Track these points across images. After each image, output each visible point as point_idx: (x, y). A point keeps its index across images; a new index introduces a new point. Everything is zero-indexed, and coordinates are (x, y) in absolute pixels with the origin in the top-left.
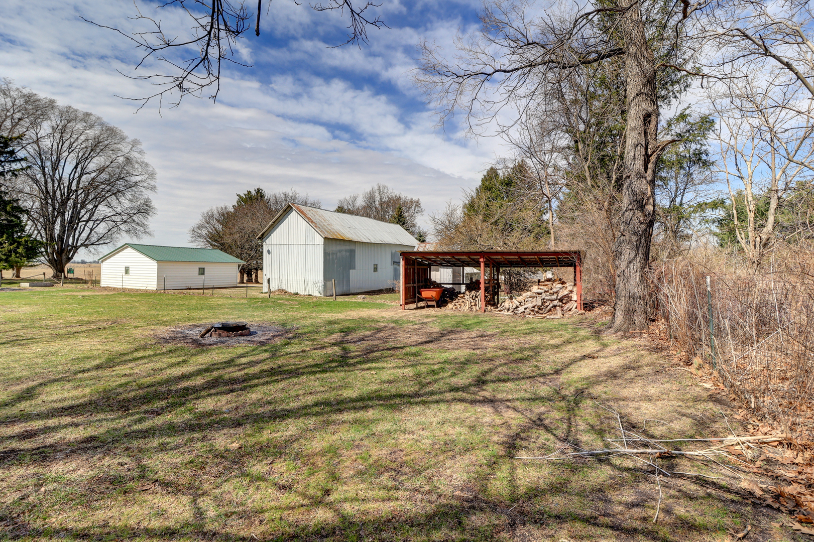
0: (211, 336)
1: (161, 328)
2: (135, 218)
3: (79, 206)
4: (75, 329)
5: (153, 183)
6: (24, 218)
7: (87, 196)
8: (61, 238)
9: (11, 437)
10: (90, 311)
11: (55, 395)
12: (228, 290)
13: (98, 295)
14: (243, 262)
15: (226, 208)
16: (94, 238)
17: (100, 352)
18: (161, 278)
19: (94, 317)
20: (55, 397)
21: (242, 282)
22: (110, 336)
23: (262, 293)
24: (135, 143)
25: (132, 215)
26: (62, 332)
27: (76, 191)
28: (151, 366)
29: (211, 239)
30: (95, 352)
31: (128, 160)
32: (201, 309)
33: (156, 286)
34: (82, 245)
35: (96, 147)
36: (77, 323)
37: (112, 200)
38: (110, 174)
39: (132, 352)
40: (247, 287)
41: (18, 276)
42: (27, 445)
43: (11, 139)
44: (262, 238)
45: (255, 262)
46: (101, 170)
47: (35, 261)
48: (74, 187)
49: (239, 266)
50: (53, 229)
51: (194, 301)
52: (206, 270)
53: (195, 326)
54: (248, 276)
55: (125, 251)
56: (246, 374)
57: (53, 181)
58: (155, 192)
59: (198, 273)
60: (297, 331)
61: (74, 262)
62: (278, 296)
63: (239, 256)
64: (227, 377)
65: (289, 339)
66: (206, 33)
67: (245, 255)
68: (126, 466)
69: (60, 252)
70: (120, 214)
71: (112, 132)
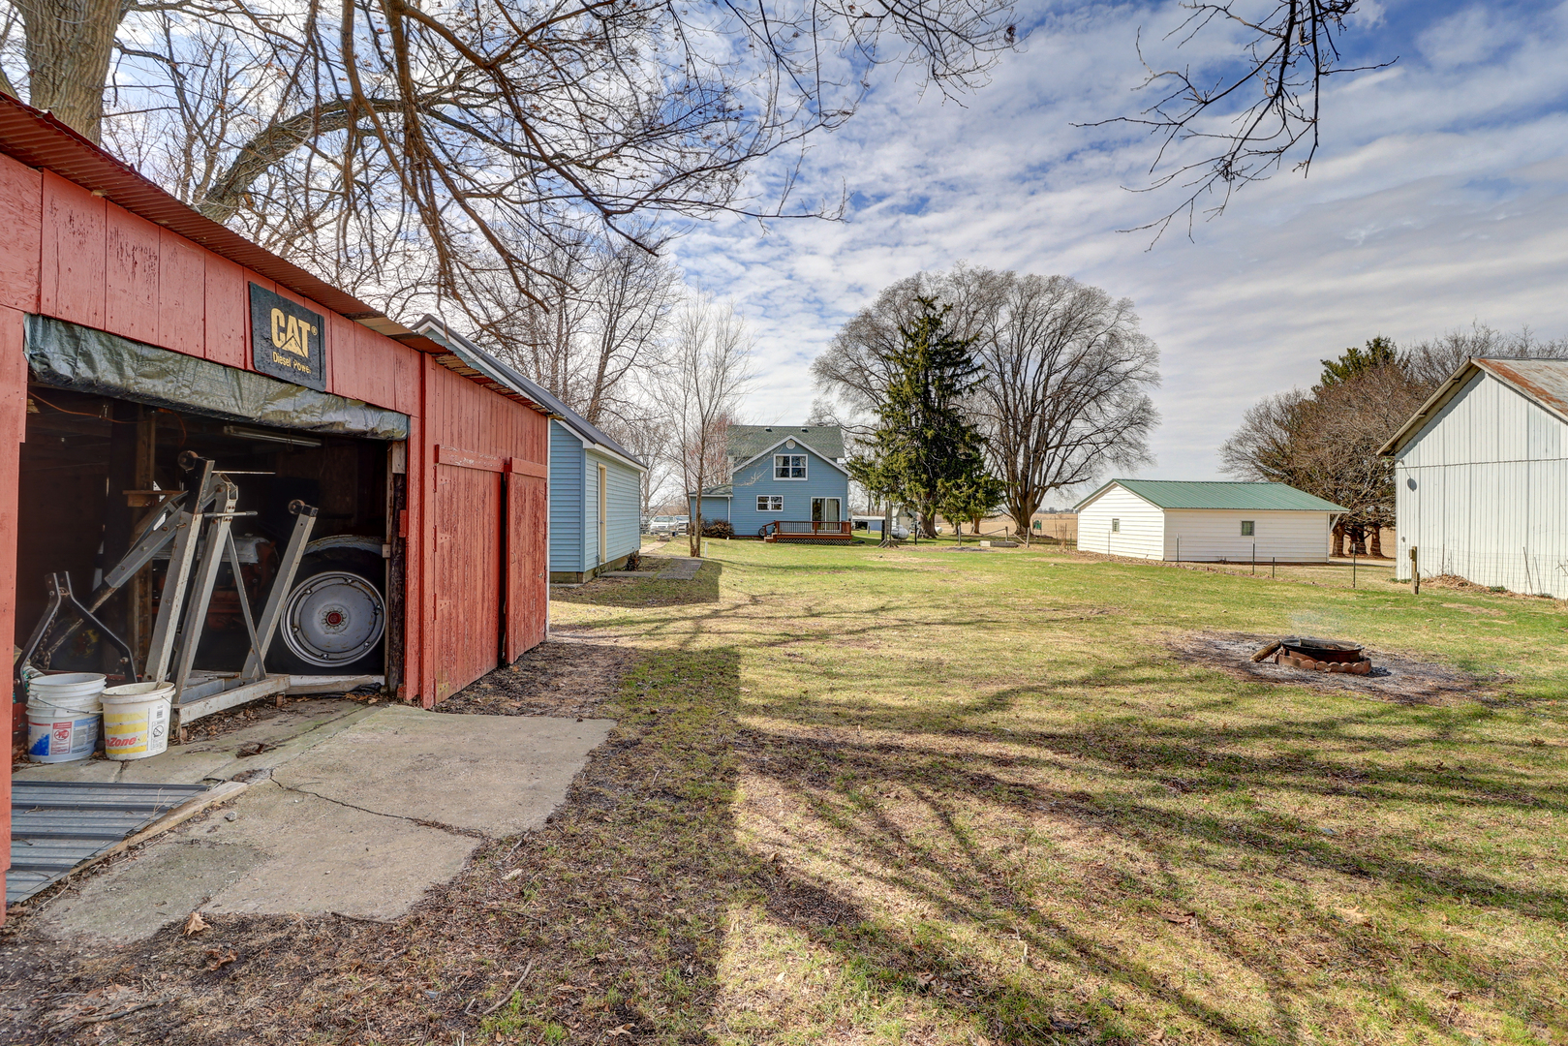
0: (1277, 662)
1: (1178, 630)
2: (1125, 434)
3: (1046, 424)
4: (1049, 615)
5: (1153, 369)
6: (983, 448)
7: (1056, 406)
8: (1025, 476)
9: (985, 757)
10: (1066, 588)
11: (1030, 713)
12: (1307, 570)
13: (1075, 565)
14: (1340, 510)
15: (1297, 395)
16: (1066, 475)
17: (1085, 656)
18: (1171, 538)
19: (1073, 600)
20: (1031, 715)
21: (1339, 553)
22: (1098, 634)
23: (1395, 581)
24: (1123, 307)
25: (1120, 430)
26: (1033, 616)
27: (1043, 402)
28: (1165, 698)
29: (1265, 463)
30: (1078, 656)
31: (1114, 339)
32: (1252, 605)
33: (1162, 554)
34: (1052, 484)
35: (1068, 326)
36: (1050, 605)
37: (1091, 408)
38: (1087, 366)
39: (1133, 668)
40: (1355, 565)
41: (977, 532)
42: (1002, 775)
43: (967, 343)
44: (1392, 451)
45: (1371, 509)
46: (1074, 364)
47: (995, 511)
48: (1039, 397)
49: (1332, 518)
50: (1014, 463)
51: (1235, 587)
52: (1256, 526)
53: (1242, 638)
54: (1353, 540)
55: (1111, 492)
56: (1371, 764)
57: (1014, 391)
58: (1158, 384)
59: (1240, 531)
60: (1510, 688)
61: (1041, 512)
62: (1442, 592)
63: (1333, 496)
64: (1321, 758)
65: (1486, 702)
66: (1280, 41)
67: (1344, 493)
68: (1139, 864)
69: (1024, 497)
70: (1103, 431)
71: (1088, 297)
